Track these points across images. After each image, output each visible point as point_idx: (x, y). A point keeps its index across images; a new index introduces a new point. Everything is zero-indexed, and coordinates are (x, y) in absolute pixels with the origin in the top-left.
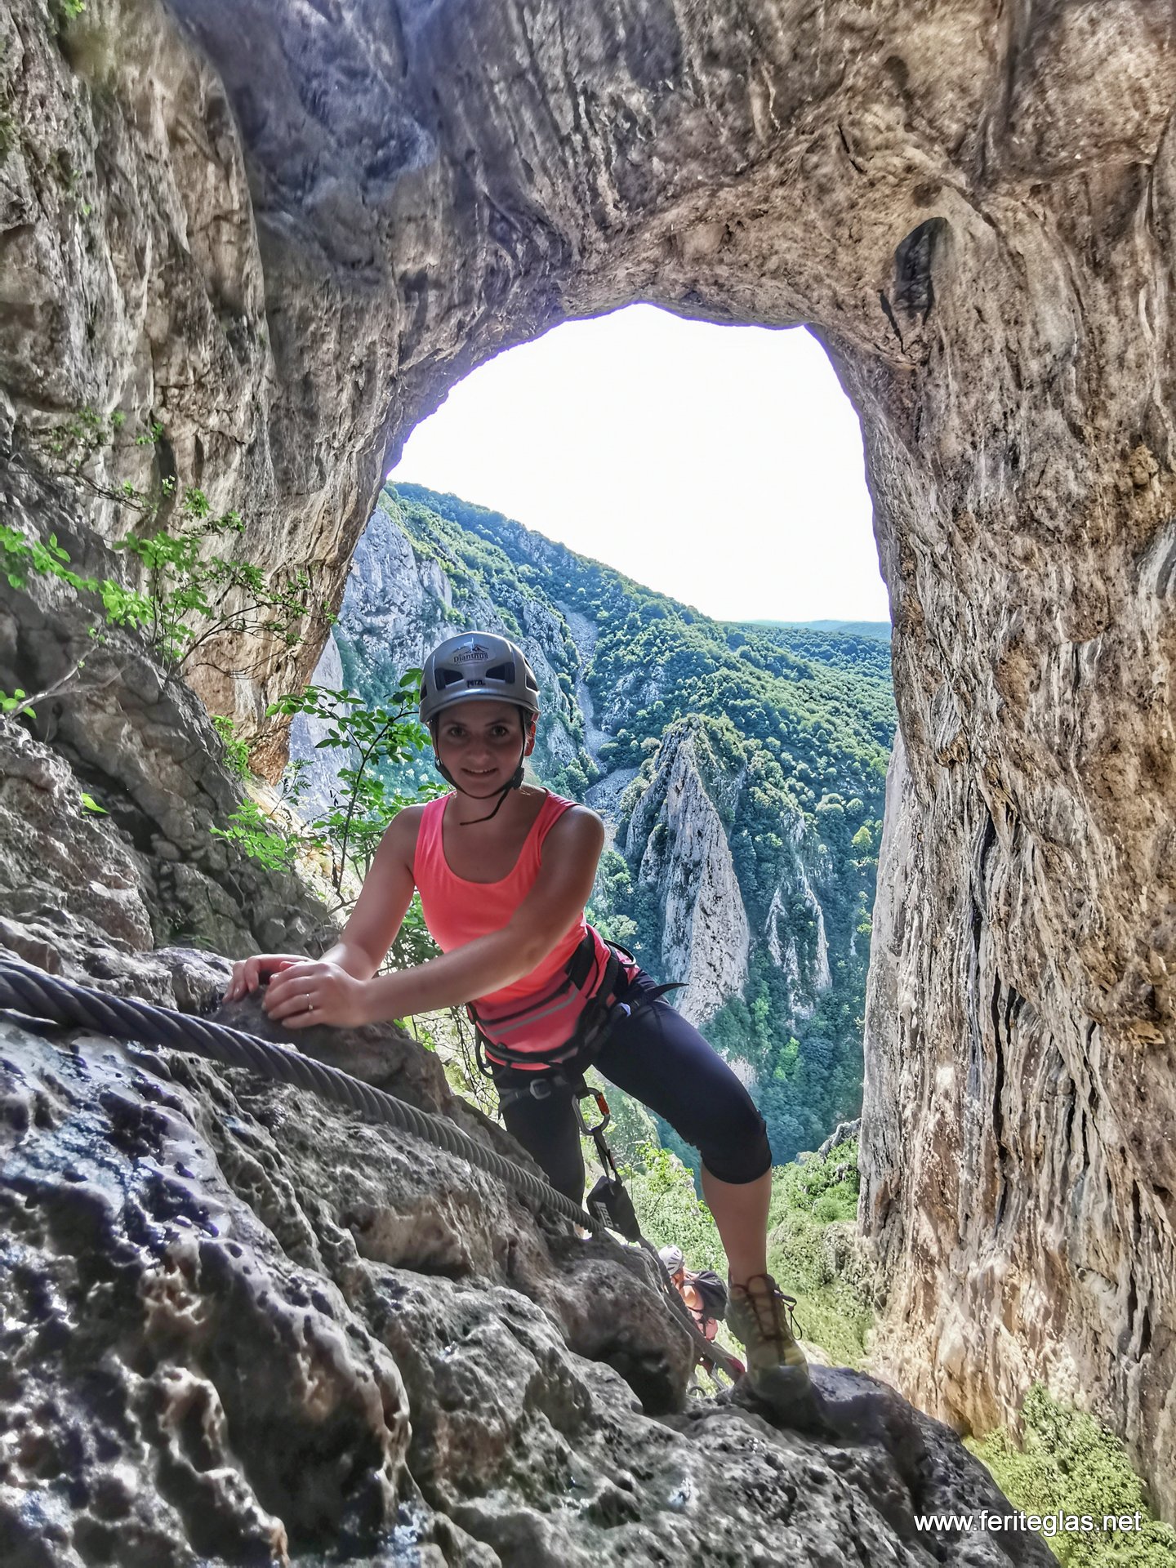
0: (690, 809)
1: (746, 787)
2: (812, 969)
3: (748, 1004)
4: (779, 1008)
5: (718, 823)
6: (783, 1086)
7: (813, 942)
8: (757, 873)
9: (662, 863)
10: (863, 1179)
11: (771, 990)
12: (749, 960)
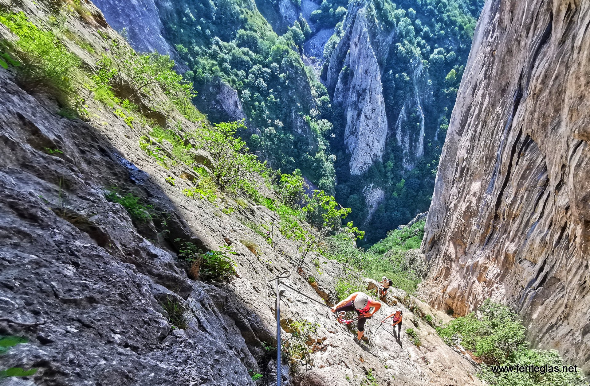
0: (362, 56)
1: (394, 43)
2: (416, 146)
3: (384, 163)
4: (398, 165)
5: (376, 65)
6: (396, 199)
7: (418, 134)
8: (394, 96)
9: (346, 89)
10: (425, 234)
11: (395, 157)
12: (386, 142)
